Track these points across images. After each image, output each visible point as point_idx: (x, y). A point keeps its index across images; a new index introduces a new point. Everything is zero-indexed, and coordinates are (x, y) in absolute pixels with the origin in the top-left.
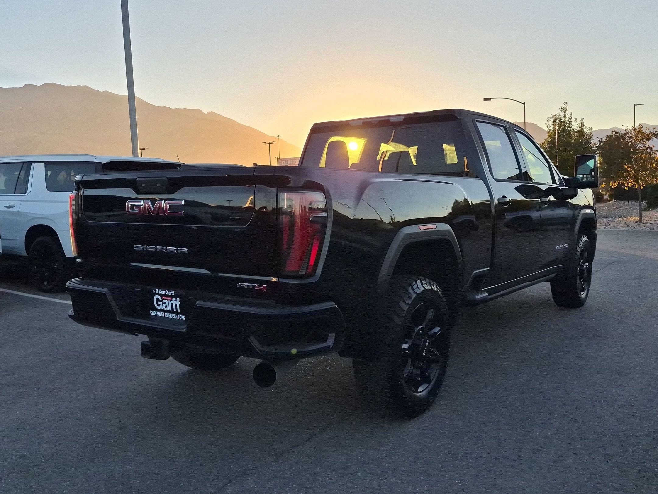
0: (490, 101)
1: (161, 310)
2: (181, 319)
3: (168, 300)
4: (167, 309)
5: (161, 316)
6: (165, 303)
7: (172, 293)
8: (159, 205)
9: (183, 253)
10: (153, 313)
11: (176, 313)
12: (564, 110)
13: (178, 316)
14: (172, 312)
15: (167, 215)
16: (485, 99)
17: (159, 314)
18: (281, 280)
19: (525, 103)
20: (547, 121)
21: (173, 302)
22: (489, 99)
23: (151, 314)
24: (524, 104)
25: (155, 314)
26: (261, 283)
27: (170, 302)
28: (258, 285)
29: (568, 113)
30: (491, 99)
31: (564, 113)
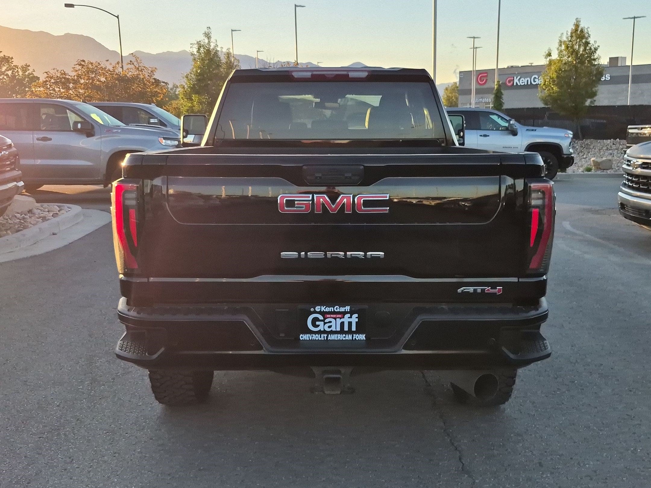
0: (73, 8)
1: (320, 332)
2: (357, 339)
3: (335, 319)
4: (333, 329)
5: (320, 339)
6: (330, 322)
7: (348, 308)
8: (345, 200)
9: (378, 258)
10: (304, 337)
11: (350, 332)
12: (208, 36)
13: (353, 336)
14: (342, 331)
15: (359, 213)
16: (67, 5)
17: (316, 337)
18: (521, 280)
19: (118, 15)
20: (191, 47)
21: (346, 319)
22: (71, 6)
23: (301, 339)
24: (118, 17)
25: (309, 338)
26: (493, 285)
27: (339, 321)
28: (490, 288)
29: (212, 40)
30: (75, 6)
31: (208, 39)
